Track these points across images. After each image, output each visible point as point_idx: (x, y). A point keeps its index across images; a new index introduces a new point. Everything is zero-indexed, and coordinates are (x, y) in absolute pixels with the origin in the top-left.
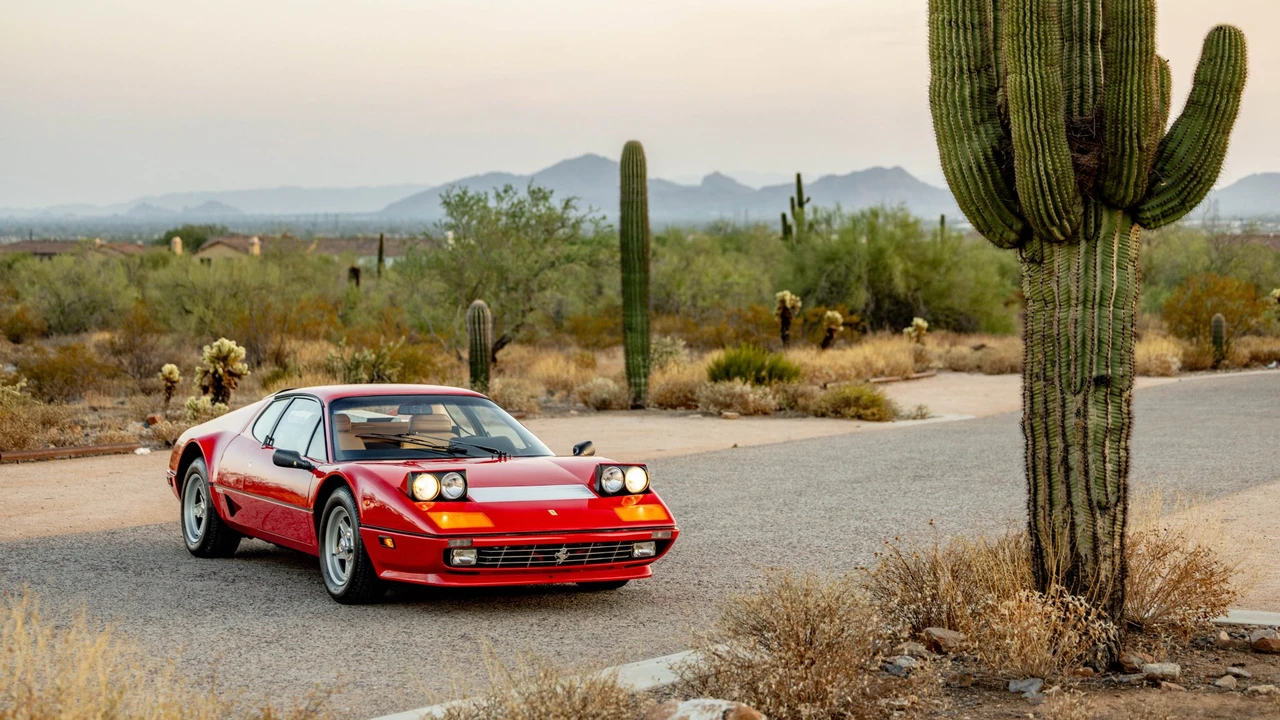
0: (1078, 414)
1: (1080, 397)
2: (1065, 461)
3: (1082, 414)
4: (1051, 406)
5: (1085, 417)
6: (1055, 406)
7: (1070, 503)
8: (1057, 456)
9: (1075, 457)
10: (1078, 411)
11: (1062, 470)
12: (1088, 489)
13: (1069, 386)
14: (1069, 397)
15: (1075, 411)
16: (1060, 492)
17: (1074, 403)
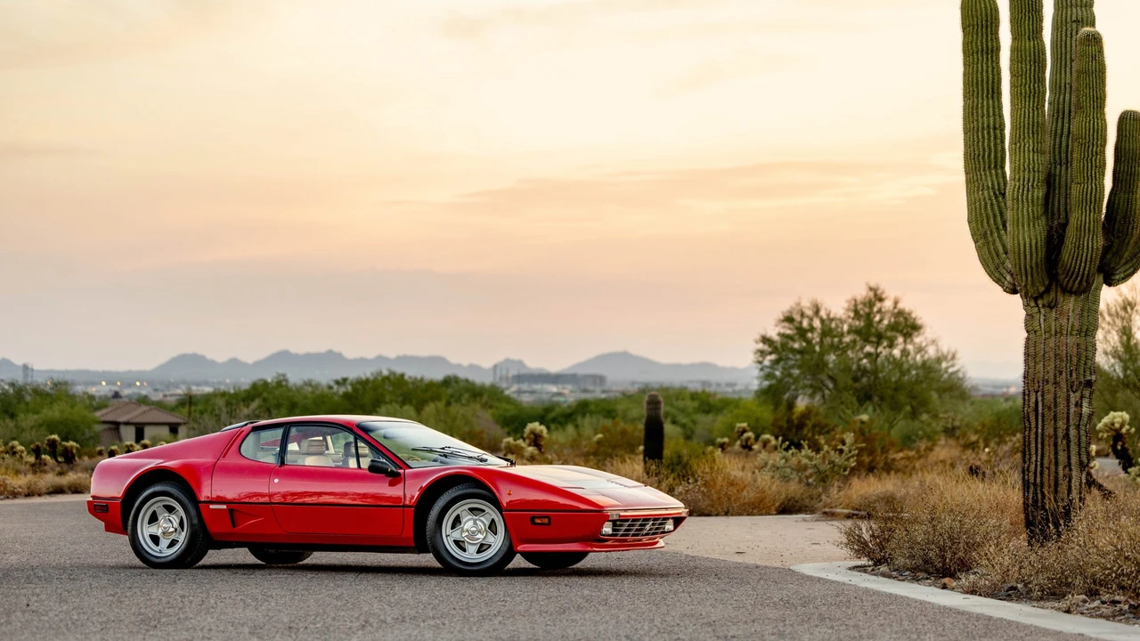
0: (1076, 405)
1: (1078, 394)
2: (1067, 436)
3: (1079, 405)
4: (1058, 400)
5: (1081, 406)
6: (1061, 401)
7: (1069, 464)
8: (1060, 434)
9: (1073, 432)
10: (1077, 403)
11: (1065, 442)
12: (1080, 455)
13: (1072, 387)
14: (1071, 393)
15: (1074, 403)
16: (1062, 457)
17: (1074, 398)
